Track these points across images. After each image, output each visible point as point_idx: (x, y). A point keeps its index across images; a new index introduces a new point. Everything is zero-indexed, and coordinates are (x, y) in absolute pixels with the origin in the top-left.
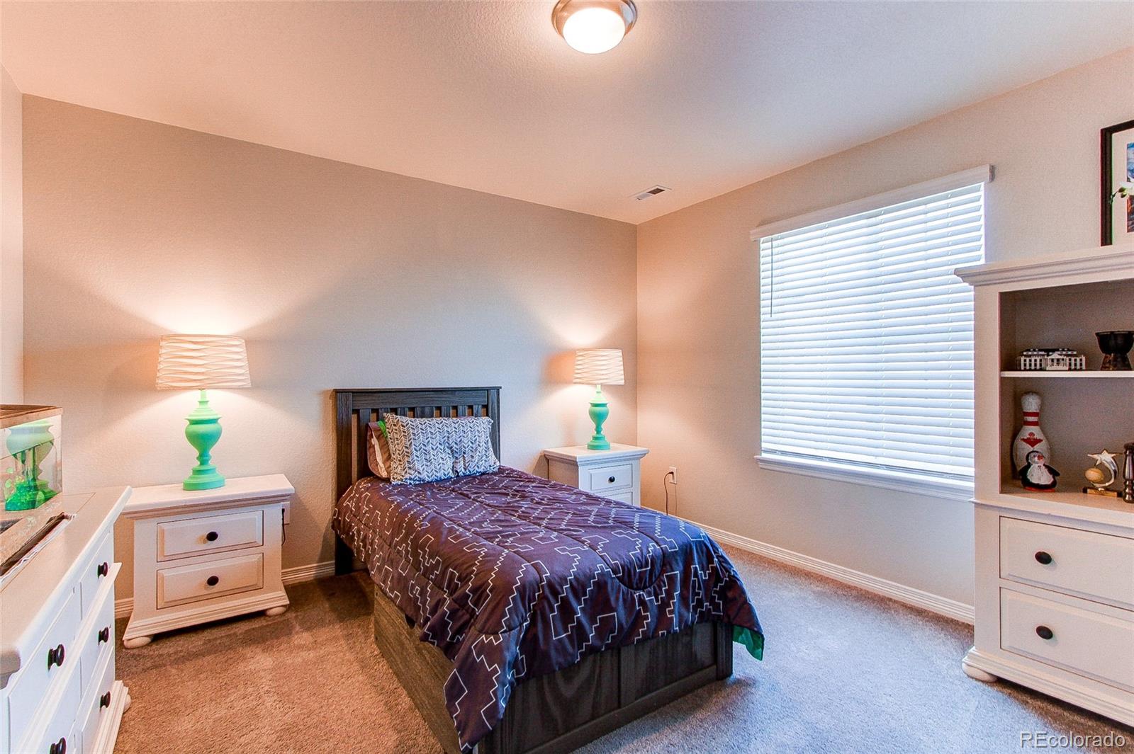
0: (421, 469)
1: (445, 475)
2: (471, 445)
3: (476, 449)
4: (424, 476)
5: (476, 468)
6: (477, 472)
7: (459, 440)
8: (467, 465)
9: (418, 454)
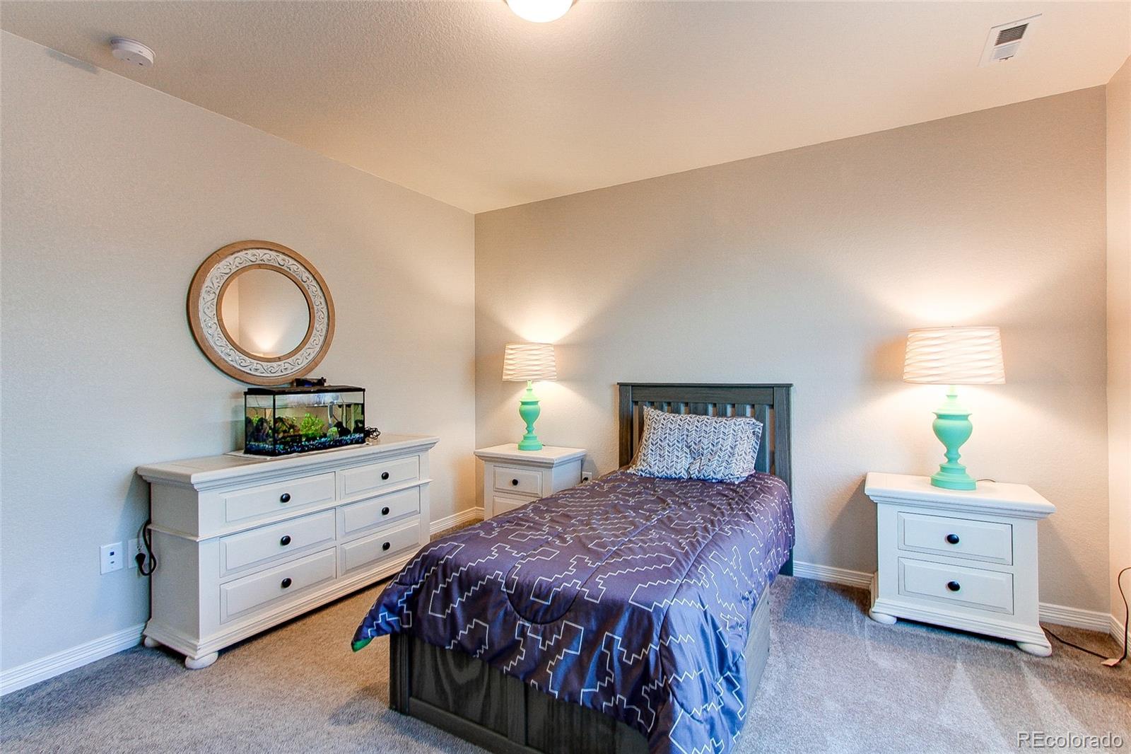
0: (653, 463)
1: (676, 474)
2: (711, 446)
3: (716, 453)
4: (655, 470)
5: (712, 473)
6: (713, 478)
7: (698, 440)
8: (701, 468)
9: (654, 448)
